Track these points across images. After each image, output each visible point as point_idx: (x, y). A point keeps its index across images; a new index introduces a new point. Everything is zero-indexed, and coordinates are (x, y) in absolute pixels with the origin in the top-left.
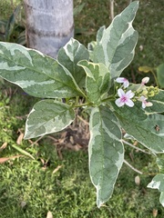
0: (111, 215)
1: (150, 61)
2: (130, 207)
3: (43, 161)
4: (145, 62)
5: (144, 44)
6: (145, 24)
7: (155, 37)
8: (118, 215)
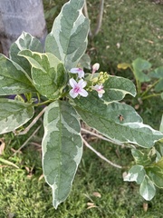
0: (101, 215)
1: (128, 58)
2: (120, 204)
3: (27, 169)
4: (123, 59)
5: (121, 42)
6: (120, 22)
7: (131, 33)
8: (109, 214)
